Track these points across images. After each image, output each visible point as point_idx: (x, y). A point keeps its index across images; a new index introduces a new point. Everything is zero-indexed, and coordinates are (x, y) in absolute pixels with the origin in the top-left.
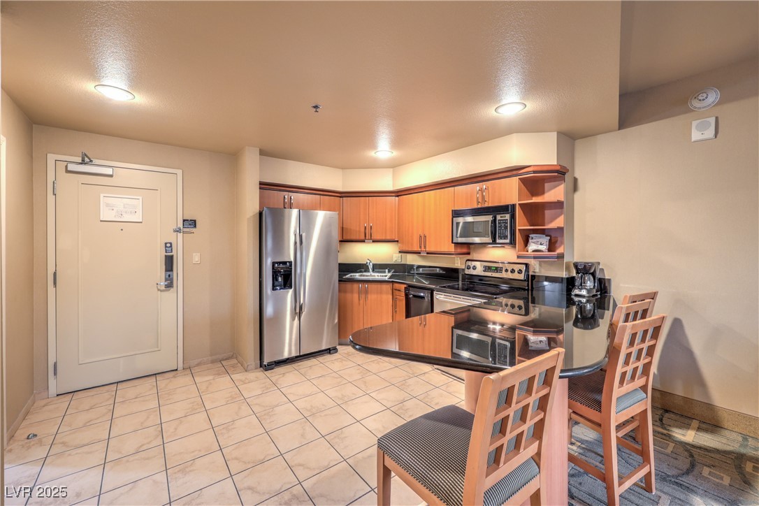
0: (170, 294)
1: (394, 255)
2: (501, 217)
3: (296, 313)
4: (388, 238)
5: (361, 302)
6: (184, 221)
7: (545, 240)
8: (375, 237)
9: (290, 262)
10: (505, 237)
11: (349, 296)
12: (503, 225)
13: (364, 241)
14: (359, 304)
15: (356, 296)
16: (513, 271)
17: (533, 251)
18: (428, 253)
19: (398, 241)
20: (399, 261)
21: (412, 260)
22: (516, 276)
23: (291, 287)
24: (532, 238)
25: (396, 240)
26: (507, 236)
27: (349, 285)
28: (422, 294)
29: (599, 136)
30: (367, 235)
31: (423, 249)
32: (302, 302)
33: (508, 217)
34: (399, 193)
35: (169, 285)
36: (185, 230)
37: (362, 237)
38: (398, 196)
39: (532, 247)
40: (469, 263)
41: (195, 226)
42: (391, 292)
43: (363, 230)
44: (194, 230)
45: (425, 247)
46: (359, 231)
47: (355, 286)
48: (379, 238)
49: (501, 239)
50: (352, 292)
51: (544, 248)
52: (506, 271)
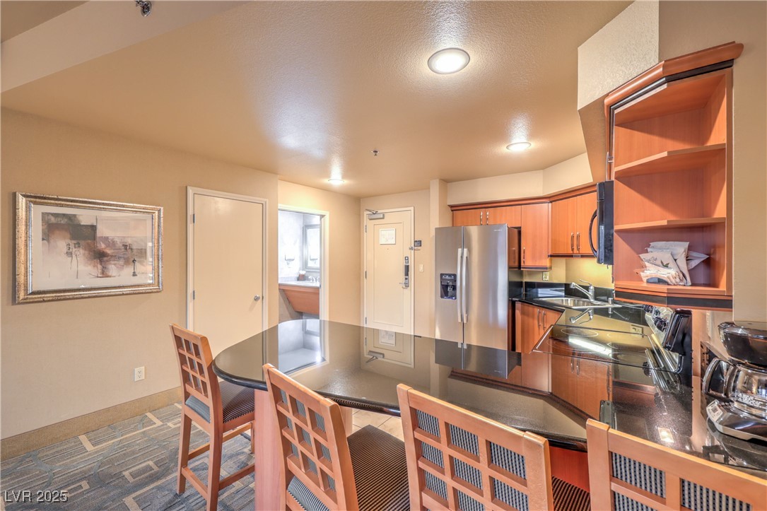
0: (407, 291)
6: (415, 241)
9: (455, 275)
13: (571, 256)
17: (649, 281)
30: (574, 247)
31: (576, 251)
35: (407, 285)
36: (416, 248)
37: (570, 251)
39: (647, 270)
41: (421, 246)
43: (570, 241)
44: (419, 248)
45: (578, 249)
46: (567, 244)
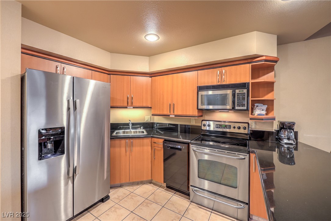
1: (146, 117)
2: (239, 91)
3: (69, 178)
4: (144, 105)
5: (128, 153)
7: (265, 107)
8: (134, 105)
9: (62, 129)
10: (243, 105)
11: (117, 150)
12: (241, 97)
13: (126, 108)
14: (126, 155)
15: (123, 149)
16: (239, 128)
17: (258, 115)
18: (175, 116)
19: (151, 108)
20: (149, 121)
21: (157, 120)
22: (242, 131)
23: (62, 153)
24: (257, 106)
25: (150, 106)
26: (245, 105)
27: (117, 142)
28: (180, 147)
29: (289, 45)
30: (129, 103)
31: (172, 113)
32: (75, 165)
33: (245, 91)
34: (152, 75)
37: (126, 105)
38: (151, 77)
39: (257, 112)
40: (204, 122)
42: (150, 144)
43: (126, 99)
45: (174, 112)
46: (123, 101)
47: (123, 141)
48: (137, 105)
49: (239, 106)
50: (120, 147)
51: (264, 112)
52: (234, 128)
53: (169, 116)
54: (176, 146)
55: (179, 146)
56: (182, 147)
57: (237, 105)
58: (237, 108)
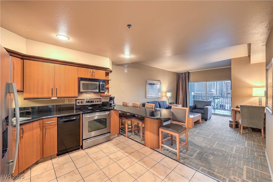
7: (107, 91)
12: (103, 86)
16: (98, 101)
18: (58, 98)
26: (104, 90)
33: (104, 83)
40: (78, 101)
53: (51, 98)
54: (72, 119)
55: (74, 118)
56: (77, 118)
57: (101, 90)
58: (101, 91)
